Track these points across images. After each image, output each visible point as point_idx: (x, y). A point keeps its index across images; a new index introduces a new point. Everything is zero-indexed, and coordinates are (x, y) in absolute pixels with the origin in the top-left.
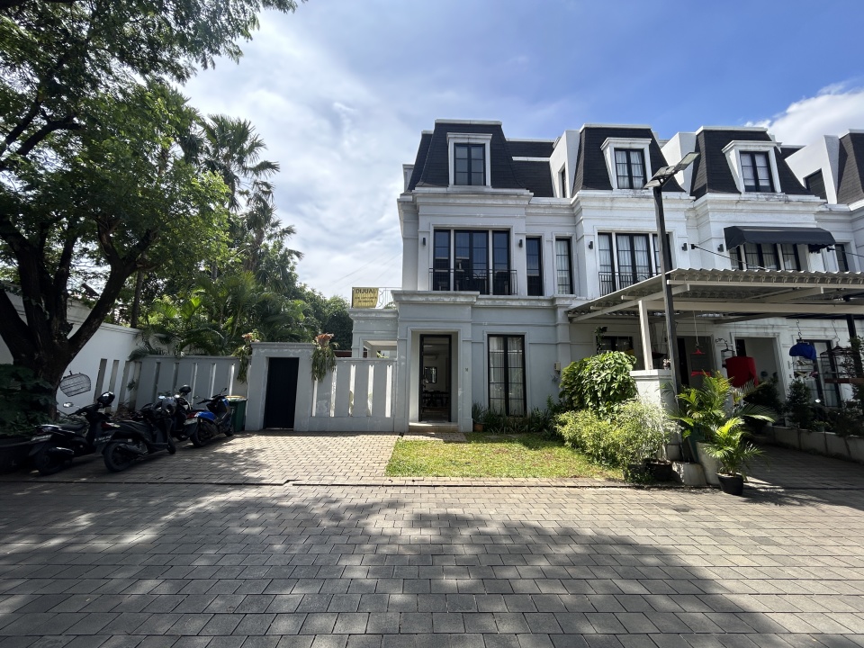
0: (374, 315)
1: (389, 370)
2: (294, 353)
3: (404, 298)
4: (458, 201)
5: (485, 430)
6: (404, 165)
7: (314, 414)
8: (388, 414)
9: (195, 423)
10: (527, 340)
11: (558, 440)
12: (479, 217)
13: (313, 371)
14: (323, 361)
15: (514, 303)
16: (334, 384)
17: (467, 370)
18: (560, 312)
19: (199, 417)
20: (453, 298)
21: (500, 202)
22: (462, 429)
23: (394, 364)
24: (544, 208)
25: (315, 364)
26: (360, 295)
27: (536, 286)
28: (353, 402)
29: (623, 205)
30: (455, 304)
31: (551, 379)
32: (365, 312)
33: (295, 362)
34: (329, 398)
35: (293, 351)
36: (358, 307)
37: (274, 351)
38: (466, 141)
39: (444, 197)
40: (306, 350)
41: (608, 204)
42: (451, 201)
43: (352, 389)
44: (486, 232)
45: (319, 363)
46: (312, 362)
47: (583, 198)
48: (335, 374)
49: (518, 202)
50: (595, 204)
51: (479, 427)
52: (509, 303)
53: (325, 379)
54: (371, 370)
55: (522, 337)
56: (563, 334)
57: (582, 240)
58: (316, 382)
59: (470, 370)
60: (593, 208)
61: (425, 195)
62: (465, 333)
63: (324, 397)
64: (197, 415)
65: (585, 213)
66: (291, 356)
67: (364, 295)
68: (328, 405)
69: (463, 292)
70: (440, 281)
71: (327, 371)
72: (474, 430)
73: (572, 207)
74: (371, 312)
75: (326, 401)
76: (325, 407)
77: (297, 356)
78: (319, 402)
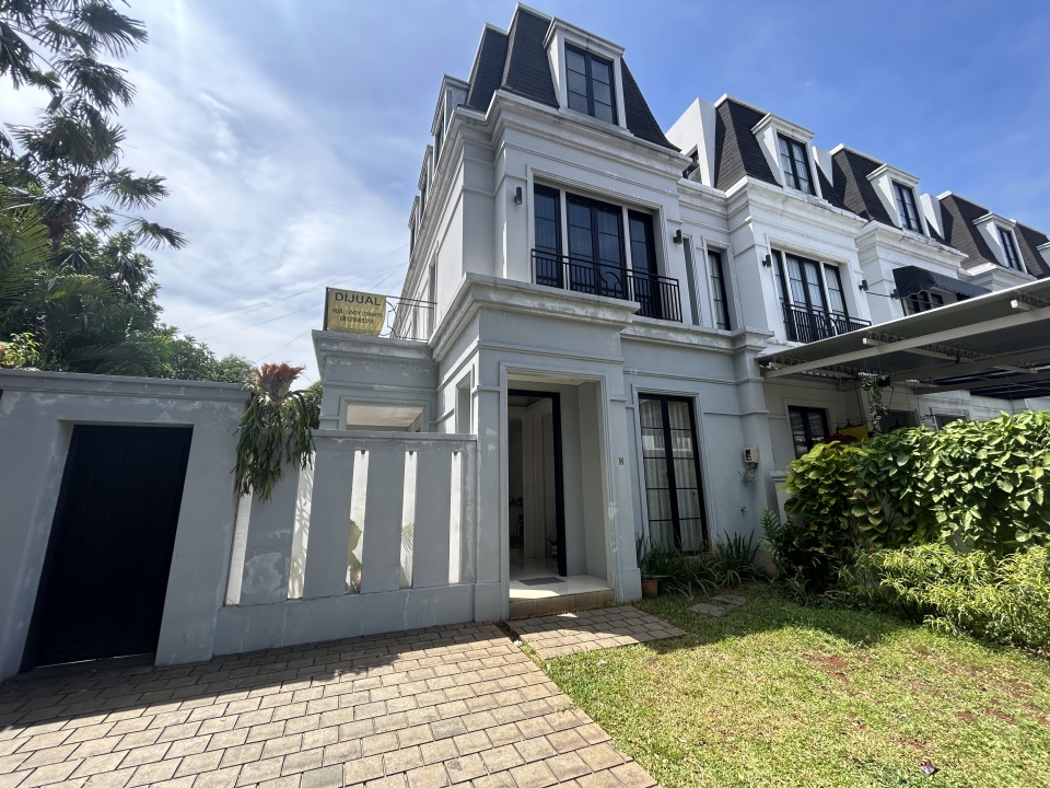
1: (456, 463)
2: (172, 412)
3: (494, 297)
5: (661, 592)
6: (446, 77)
7: (234, 596)
8: (454, 576)
10: (701, 407)
13: (241, 466)
14: (274, 441)
16: (304, 505)
17: (621, 461)
20: (590, 311)
22: (622, 596)
23: (470, 447)
25: (247, 443)
26: (345, 306)
30: (593, 324)
31: (740, 479)
32: (355, 343)
33: (178, 440)
34: (286, 545)
35: (171, 404)
36: (338, 330)
37: (95, 402)
38: (583, 43)
39: (554, 124)
40: (217, 405)
41: (779, 206)
42: (565, 135)
43: (358, 512)
45: (260, 441)
46: (237, 441)
47: (754, 187)
48: (307, 477)
49: (669, 169)
50: (764, 201)
51: (653, 588)
52: (673, 336)
53: (278, 489)
54: (411, 462)
55: (689, 401)
56: (754, 398)
57: (748, 254)
58: (247, 500)
59: (627, 461)
63: (270, 543)
65: (753, 213)
66: (165, 420)
67: (353, 306)
68: (284, 568)
71: (284, 466)
72: (645, 595)
73: (726, 203)
74: (368, 344)
75: (278, 556)
76: (273, 572)
77: (185, 422)
78: (256, 558)
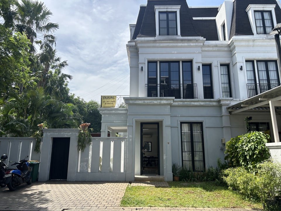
0: (114, 112)
1: (123, 144)
2: (67, 135)
3: (131, 102)
4: (162, 45)
5: (180, 180)
6: (130, 25)
7: (79, 171)
8: (122, 170)
9: (10, 177)
10: (204, 126)
11: (224, 185)
12: (174, 53)
13: (78, 145)
14: (84, 140)
15: (196, 104)
16: (91, 153)
17: (168, 143)
18: (224, 109)
19: (12, 173)
20: (159, 101)
21: (186, 44)
22: (166, 179)
23: (126, 140)
24: (213, 47)
25: (79, 141)
26: (106, 100)
27: (209, 92)
28: (101, 164)
29: (260, 44)
30: (160, 105)
31: (220, 148)
32: (108, 110)
33: (68, 139)
34: (87, 161)
35: (67, 133)
36: (104, 107)
37: (55, 134)
38: (165, 10)
39: (153, 43)
40: (74, 133)
41: (251, 43)
42: (157, 45)
43: (101, 155)
44: (178, 62)
45: (82, 140)
46: (77, 140)
47: (236, 40)
48: (91, 147)
49: (197, 44)
50: (243, 43)
51: (177, 178)
52: (193, 103)
53: (85, 150)
54: (112, 144)
55: (201, 123)
56: (226, 121)
57: (236, 65)
58: (80, 152)
59: (170, 143)
60: (242, 46)
61: (142, 42)
62: (167, 122)
63: (85, 160)
64: (11, 172)
65: (237, 50)
66: (66, 136)
67: (108, 100)
68: (87, 165)
69: (165, 98)
70: (151, 91)
71: (86, 145)
72: (173, 180)
73: (229, 46)
74: (112, 110)
75: (86, 163)
76: (85, 166)
77: (69, 137)
78: (82, 163)
